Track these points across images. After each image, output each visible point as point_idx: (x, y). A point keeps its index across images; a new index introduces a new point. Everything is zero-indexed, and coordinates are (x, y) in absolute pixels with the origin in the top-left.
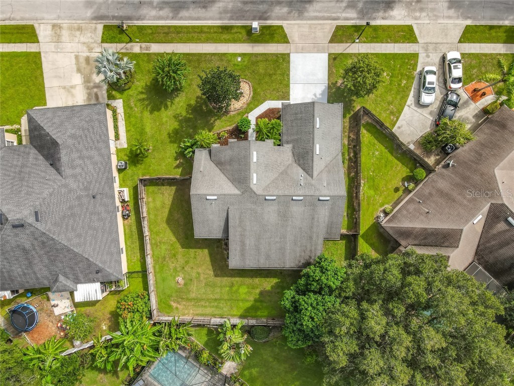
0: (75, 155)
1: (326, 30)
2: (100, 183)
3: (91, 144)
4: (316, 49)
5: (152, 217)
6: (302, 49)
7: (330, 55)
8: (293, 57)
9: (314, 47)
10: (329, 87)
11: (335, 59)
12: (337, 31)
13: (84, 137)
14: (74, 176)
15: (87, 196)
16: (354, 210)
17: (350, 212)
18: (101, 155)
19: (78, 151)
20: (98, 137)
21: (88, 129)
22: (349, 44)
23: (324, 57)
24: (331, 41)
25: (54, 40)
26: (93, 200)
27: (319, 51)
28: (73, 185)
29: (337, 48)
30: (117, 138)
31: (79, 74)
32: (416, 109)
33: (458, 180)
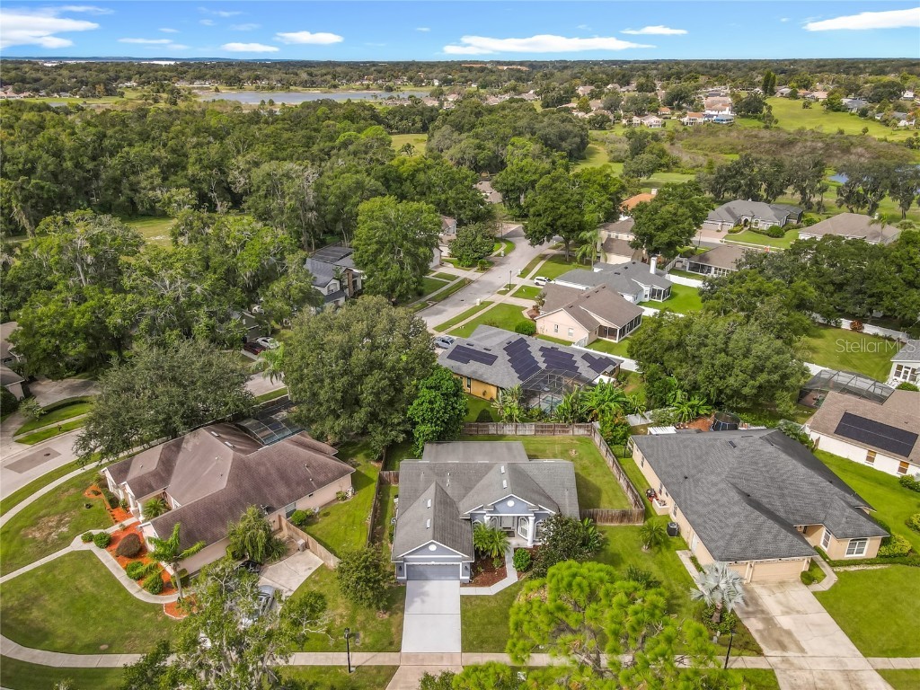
0: (724, 500)
1: (402, 685)
2: (685, 490)
3: (711, 517)
4: (420, 657)
5: (619, 494)
6: (442, 658)
7: (399, 651)
8: (457, 647)
9: (423, 660)
10: (403, 611)
11: (391, 643)
12: (384, 682)
13: (724, 519)
14: (715, 485)
15: (693, 476)
16: (381, 501)
17: (387, 498)
18: (696, 512)
19: (723, 505)
20: (707, 526)
21: (722, 528)
22: (367, 664)
23: (407, 647)
24: (395, 668)
25: (852, 673)
26: (686, 475)
27: (416, 655)
28: (713, 478)
29: (387, 659)
30: (694, 559)
31: (785, 628)
32: (282, 588)
33: (266, 490)
